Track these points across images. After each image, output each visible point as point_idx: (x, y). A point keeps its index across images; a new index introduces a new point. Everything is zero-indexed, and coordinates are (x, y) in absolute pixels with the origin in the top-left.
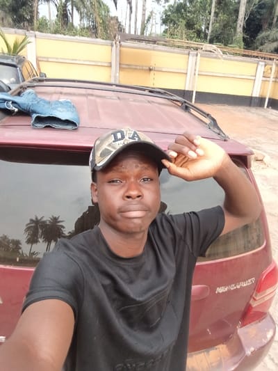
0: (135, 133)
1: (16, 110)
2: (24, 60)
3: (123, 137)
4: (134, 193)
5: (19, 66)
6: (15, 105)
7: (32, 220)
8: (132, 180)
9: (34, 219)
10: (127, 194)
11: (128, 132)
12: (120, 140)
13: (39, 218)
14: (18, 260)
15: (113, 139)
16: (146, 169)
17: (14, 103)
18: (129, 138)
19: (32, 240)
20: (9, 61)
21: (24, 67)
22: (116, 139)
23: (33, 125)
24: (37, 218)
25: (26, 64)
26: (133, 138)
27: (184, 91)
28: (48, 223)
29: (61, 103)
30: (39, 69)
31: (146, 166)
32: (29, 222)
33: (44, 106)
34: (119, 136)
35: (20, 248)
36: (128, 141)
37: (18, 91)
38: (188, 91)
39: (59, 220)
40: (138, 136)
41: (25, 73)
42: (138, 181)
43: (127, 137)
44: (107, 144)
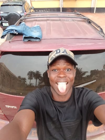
0: (65, 50)
1: (17, 33)
2: (25, 3)
3: (60, 52)
4: (62, 76)
5: (23, 5)
6: (16, 31)
7: (29, 72)
8: (62, 70)
9: (30, 71)
10: (59, 76)
11: (62, 50)
12: (58, 53)
13: (32, 71)
14: (21, 94)
15: (56, 53)
16: (68, 65)
17: (16, 30)
18: (62, 52)
19: (30, 78)
20: (19, 4)
21: (25, 6)
22: (57, 53)
23: (23, 40)
24: (31, 71)
25: (26, 4)
26: (64, 52)
27: (91, 8)
28: (35, 73)
29: (35, 28)
30: (32, 5)
31: (68, 64)
32: (28, 72)
33: (28, 30)
34: (58, 51)
35: (26, 82)
36: (61, 54)
37: (20, 22)
38: (92, 8)
39: (39, 72)
40: (66, 52)
41: (26, 8)
42: (65, 71)
43: (61, 52)
44: (53, 55)
